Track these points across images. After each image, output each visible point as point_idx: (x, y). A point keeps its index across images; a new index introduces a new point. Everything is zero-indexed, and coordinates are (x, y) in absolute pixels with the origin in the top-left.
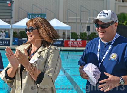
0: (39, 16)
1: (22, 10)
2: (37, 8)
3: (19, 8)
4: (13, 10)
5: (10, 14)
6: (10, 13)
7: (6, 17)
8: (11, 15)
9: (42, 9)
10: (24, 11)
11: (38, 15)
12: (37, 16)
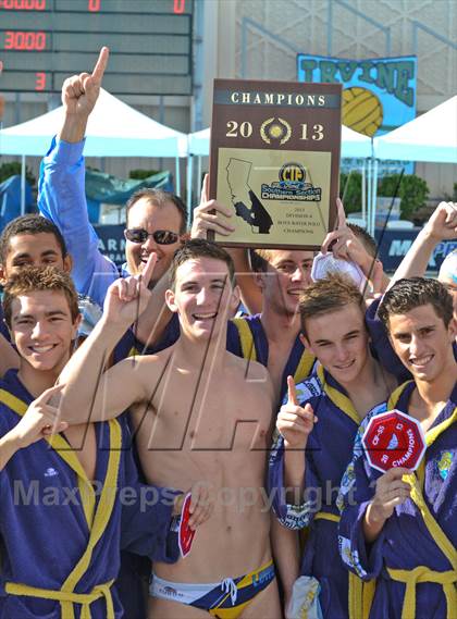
0: (373, 73)
1: (267, 38)
2: (360, 21)
3: (246, 20)
4: (200, 41)
5: (181, 66)
6: (186, 59)
7: (159, 84)
8: (191, 72)
9: (388, 30)
10: (279, 45)
11: (366, 65)
12: (359, 71)
